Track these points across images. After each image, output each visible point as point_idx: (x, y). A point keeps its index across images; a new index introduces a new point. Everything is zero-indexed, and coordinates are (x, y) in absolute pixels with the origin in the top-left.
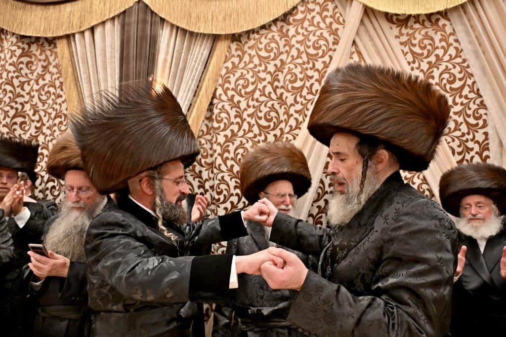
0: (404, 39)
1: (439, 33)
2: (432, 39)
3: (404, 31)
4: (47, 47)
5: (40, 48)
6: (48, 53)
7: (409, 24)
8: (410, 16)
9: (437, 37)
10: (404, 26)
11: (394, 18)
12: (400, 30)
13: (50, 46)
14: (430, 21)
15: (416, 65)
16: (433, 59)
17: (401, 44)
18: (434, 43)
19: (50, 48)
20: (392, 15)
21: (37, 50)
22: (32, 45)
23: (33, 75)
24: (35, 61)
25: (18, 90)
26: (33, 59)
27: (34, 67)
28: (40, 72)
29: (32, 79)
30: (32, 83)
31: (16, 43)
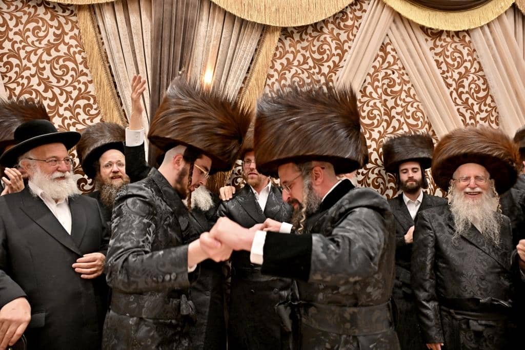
0: (439, 50)
1: (466, 48)
2: (461, 53)
3: (438, 43)
4: (60, 13)
5: (51, 13)
6: (63, 20)
7: (443, 37)
8: (442, 32)
9: (465, 52)
10: (438, 39)
11: (429, 31)
12: (435, 42)
13: (64, 12)
14: (458, 36)
15: (450, 74)
16: (462, 70)
17: (436, 54)
18: (463, 56)
19: (64, 14)
20: (428, 29)
21: (45, 14)
22: (38, 8)
23: (40, 43)
24: (43, 26)
25: (25, 62)
26: (40, 24)
27: (41, 34)
28: (52, 41)
29: (39, 48)
30: (40, 52)
31: (22, 8)
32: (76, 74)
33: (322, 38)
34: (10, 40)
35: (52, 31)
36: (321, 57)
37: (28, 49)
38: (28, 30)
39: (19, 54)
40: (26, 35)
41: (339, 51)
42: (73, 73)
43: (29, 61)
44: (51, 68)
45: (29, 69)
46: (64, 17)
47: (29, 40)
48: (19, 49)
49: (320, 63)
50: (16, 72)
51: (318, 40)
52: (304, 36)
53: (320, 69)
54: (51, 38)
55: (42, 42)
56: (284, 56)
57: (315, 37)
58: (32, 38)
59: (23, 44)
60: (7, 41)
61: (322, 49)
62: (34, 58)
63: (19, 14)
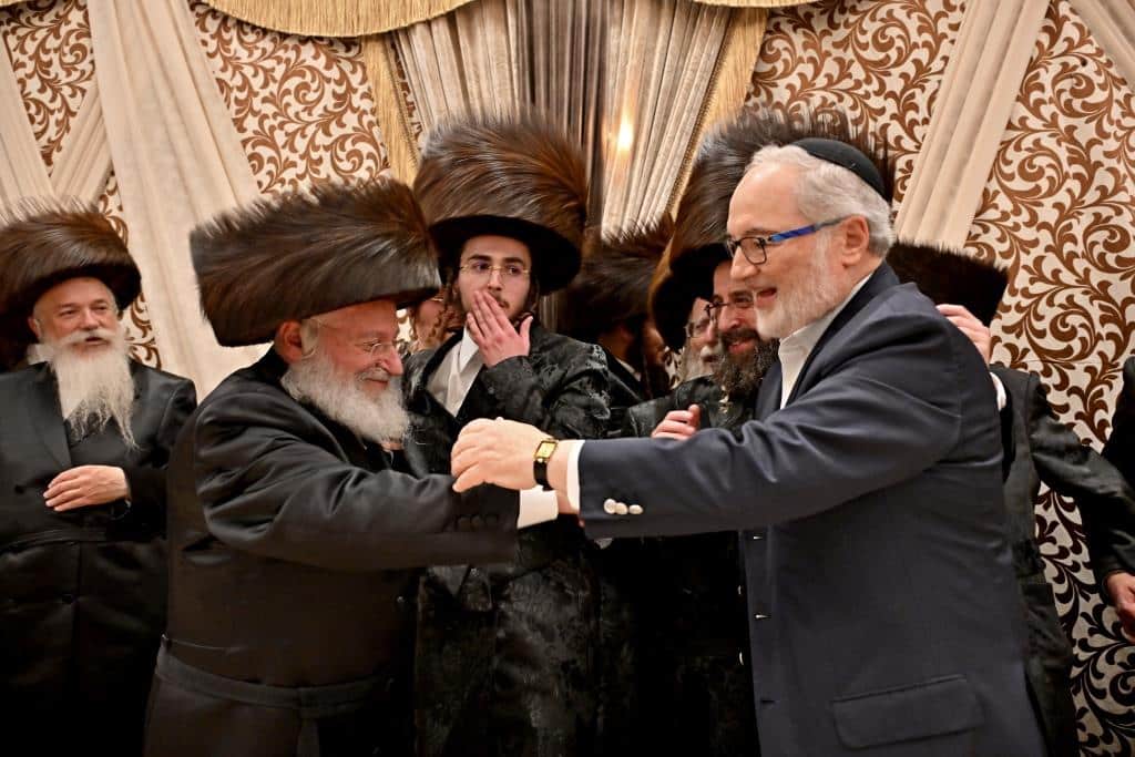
4: (341, 53)
13: (348, 50)
21: (316, 57)
22: (302, 48)
23: (310, 114)
24: (313, 81)
25: (285, 153)
26: (308, 78)
27: (312, 96)
28: (330, 108)
29: (309, 123)
30: (310, 130)
31: (274, 52)
32: (376, 165)
33: (882, 13)
34: (255, 114)
35: (329, 88)
36: (881, 56)
37: (290, 128)
38: (287, 92)
39: (273, 139)
40: (284, 102)
41: (927, 37)
42: (370, 163)
43: (293, 150)
44: (332, 159)
45: (294, 165)
46: (348, 59)
47: (291, 112)
48: (272, 128)
49: (881, 69)
50: (270, 173)
51: (873, 19)
52: (838, 18)
53: (882, 84)
54: (329, 101)
55: (314, 112)
56: (793, 69)
57: (866, 12)
58: (296, 107)
59: (280, 119)
60: (250, 117)
61: (884, 37)
62: (301, 144)
63: (268, 64)
